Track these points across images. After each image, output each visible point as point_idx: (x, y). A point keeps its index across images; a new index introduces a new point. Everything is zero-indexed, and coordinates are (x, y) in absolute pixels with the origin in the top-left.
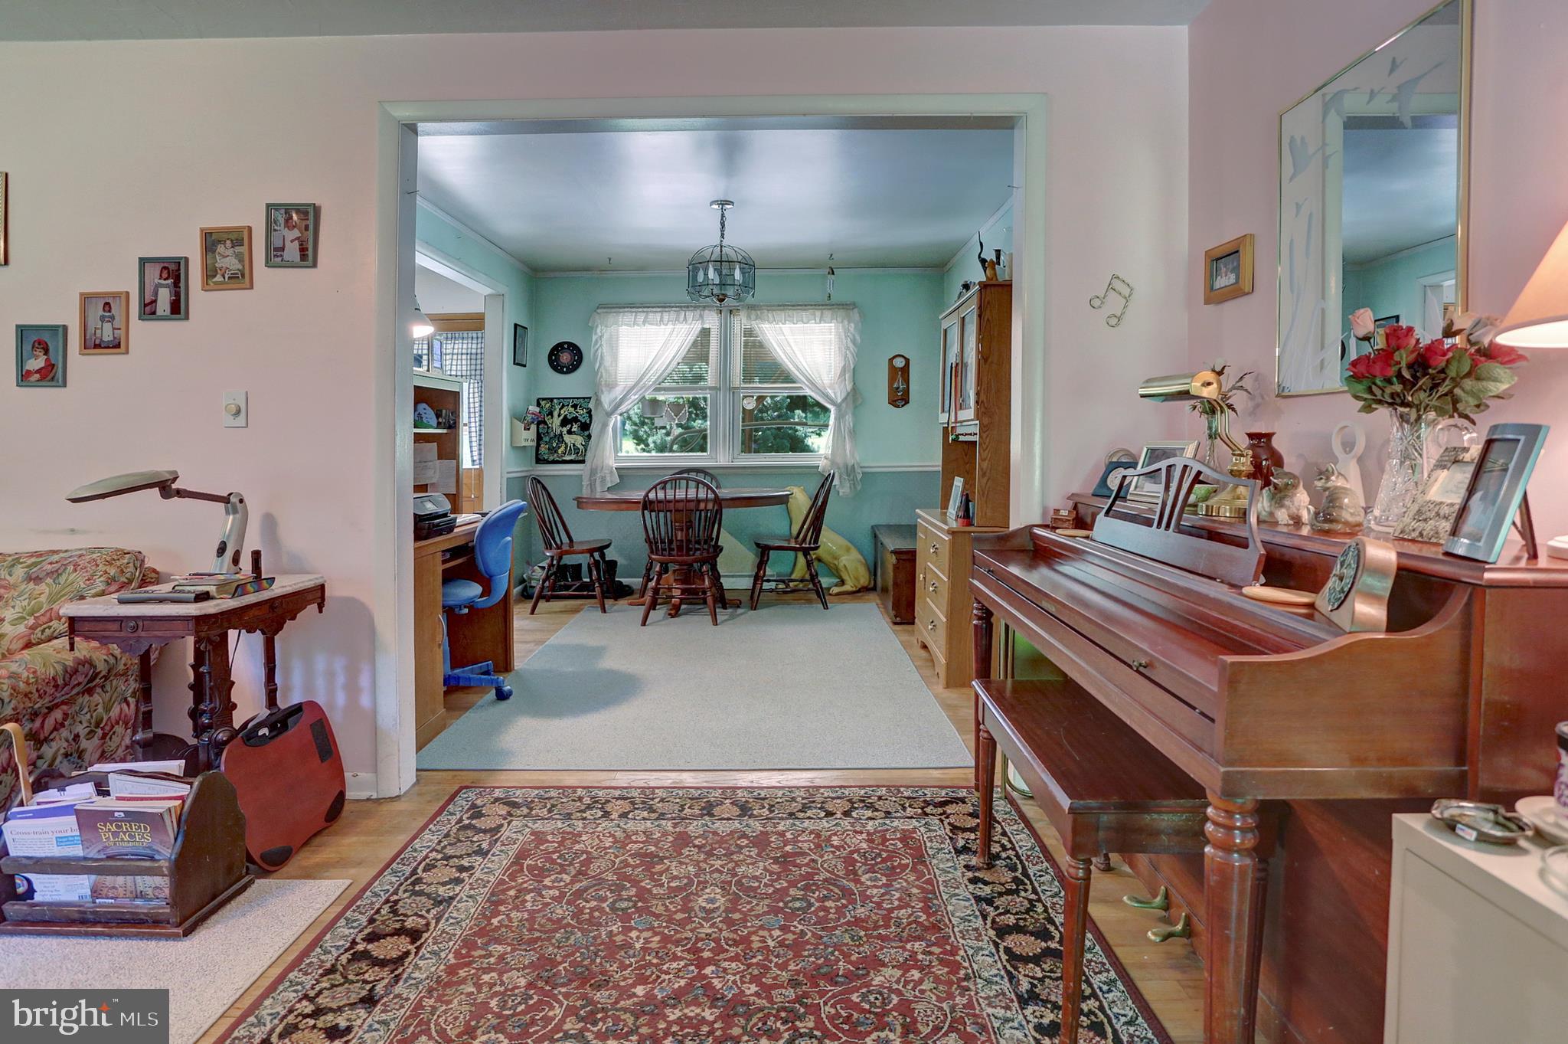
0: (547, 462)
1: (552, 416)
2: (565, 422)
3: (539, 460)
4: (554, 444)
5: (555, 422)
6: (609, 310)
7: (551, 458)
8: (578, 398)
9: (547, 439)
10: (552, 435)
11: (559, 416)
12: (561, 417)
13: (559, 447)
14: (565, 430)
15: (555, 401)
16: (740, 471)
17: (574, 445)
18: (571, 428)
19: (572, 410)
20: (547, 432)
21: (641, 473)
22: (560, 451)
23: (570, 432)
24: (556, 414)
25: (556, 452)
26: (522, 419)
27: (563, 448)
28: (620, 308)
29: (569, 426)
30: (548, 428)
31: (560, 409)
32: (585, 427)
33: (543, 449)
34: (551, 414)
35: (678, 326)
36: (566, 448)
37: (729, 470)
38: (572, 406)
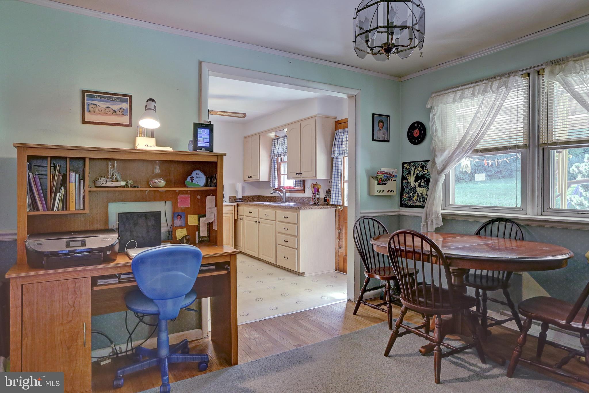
0: (407, 206)
1: (410, 174)
2: (417, 179)
3: (402, 205)
4: (411, 194)
5: (412, 179)
6: (438, 94)
7: (409, 204)
8: (424, 161)
9: (407, 190)
10: (410, 188)
11: (414, 174)
12: (415, 175)
13: (414, 196)
14: (417, 184)
15: (412, 163)
16: (543, 224)
17: (422, 194)
18: (421, 183)
19: (421, 169)
20: (407, 186)
21: (464, 219)
22: (414, 199)
23: (420, 186)
24: (412, 173)
25: (412, 199)
26: (376, 178)
27: (416, 197)
28: (445, 90)
29: (419, 181)
30: (408, 182)
31: (414, 170)
32: (428, 181)
33: (405, 197)
34: (409, 173)
35: (488, 95)
36: (418, 196)
37: (540, 223)
38: (421, 167)
